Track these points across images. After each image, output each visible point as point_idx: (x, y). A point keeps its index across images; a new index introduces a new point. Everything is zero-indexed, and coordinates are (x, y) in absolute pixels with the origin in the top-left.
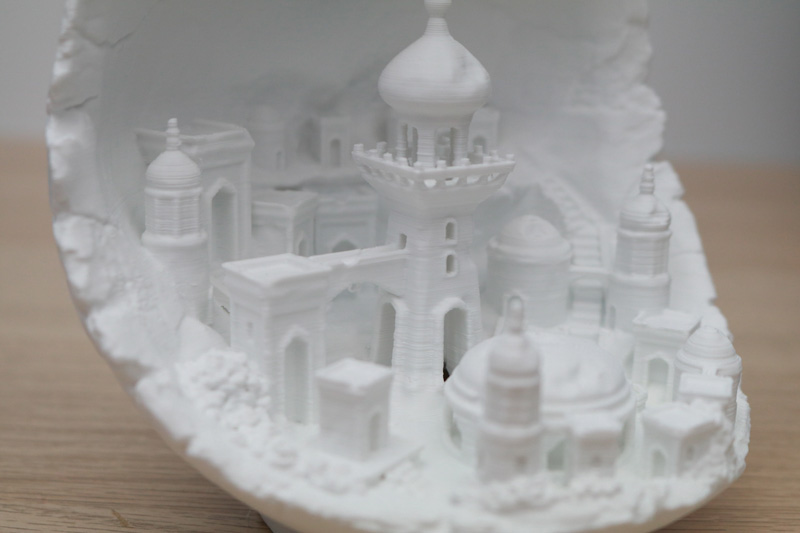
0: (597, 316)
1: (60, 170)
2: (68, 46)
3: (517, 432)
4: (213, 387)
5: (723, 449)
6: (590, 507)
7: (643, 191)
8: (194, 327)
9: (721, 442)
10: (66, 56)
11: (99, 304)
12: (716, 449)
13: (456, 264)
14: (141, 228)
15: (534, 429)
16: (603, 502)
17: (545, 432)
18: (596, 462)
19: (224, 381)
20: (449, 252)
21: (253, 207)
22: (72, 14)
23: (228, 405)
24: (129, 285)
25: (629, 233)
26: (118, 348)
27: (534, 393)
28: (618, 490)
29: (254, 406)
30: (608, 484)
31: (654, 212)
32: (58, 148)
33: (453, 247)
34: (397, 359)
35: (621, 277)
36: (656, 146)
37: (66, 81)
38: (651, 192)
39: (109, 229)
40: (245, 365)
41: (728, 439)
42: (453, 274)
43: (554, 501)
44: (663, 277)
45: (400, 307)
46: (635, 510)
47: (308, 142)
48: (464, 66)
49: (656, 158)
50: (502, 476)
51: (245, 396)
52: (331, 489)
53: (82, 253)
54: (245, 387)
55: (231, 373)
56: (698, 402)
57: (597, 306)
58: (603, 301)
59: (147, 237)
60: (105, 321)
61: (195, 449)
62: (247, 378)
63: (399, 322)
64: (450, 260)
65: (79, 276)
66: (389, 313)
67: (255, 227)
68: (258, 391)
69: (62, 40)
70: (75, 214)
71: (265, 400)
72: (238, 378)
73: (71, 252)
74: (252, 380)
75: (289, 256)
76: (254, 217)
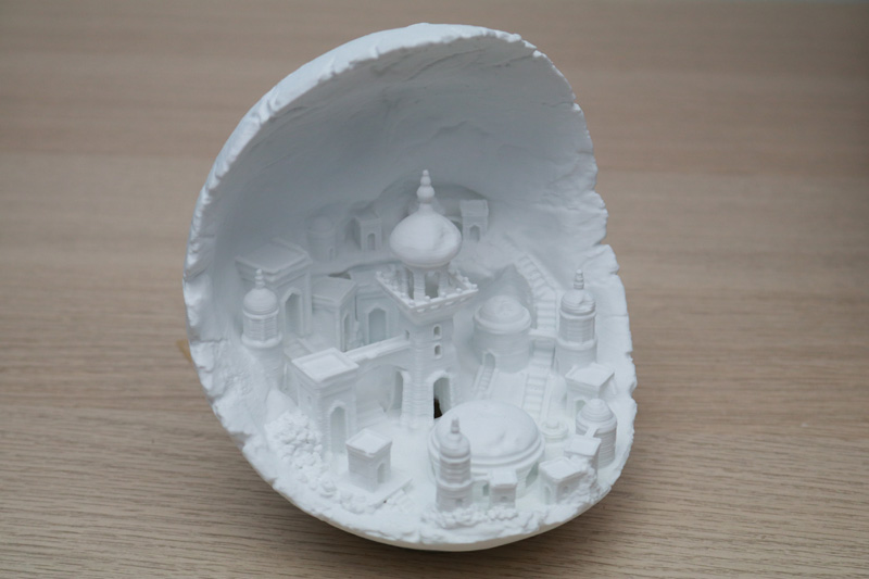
0: (549, 363)
1: (194, 320)
2: (196, 247)
3: (455, 486)
4: (288, 443)
5: (588, 485)
6: (498, 526)
7: (576, 288)
8: (276, 397)
9: (587, 481)
10: (195, 252)
11: (219, 397)
12: (584, 486)
13: (441, 350)
14: (241, 331)
15: (467, 483)
16: (506, 523)
17: (474, 483)
18: (504, 499)
19: (294, 439)
20: (437, 344)
21: (313, 298)
22: (198, 229)
23: (296, 453)
24: (236, 379)
25: (567, 316)
26: (232, 424)
27: (467, 464)
28: (516, 516)
29: (311, 451)
30: (510, 512)
31: (582, 302)
32: (192, 307)
33: (439, 340)
34: (404, 408)
35: (562, 342)
36: (601, 234)
37: (196, 265)
38: (582, 288)
39: (222, 344)
40: (307, 427)
41: (592, 480)
42: (439, 357)
43: (478, 523)
44: (590, 343)
45: (406, 376)
46: (525, 527)
47: (352, 234)
48: (442, 235)
49: (600, 243)
50: (449, 509)
51: (307, 446)
52: (354, 511)
53: (209, 368)
54: (307, 441)
55: (298, 434)
56: (575, 457)
57: (550, 355)
58: (554, 351)
59: (245, 339)
60: (223, 407)
61: (277, 487)
62: (307, 435)
63: (405, 386)
64: (437, 350)
65: (207, 382)
66: (400, 379)
67: (314, 309)
68: (314, 443)
69: (193, 243)
70: (203, 342)
71: (319, 447)
72: (302, 437)
73: (202, 367)
74: (310, 437)
75: (334, 350)
76: (313, 304)
